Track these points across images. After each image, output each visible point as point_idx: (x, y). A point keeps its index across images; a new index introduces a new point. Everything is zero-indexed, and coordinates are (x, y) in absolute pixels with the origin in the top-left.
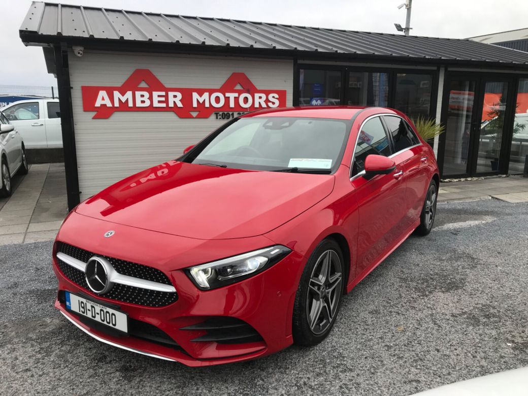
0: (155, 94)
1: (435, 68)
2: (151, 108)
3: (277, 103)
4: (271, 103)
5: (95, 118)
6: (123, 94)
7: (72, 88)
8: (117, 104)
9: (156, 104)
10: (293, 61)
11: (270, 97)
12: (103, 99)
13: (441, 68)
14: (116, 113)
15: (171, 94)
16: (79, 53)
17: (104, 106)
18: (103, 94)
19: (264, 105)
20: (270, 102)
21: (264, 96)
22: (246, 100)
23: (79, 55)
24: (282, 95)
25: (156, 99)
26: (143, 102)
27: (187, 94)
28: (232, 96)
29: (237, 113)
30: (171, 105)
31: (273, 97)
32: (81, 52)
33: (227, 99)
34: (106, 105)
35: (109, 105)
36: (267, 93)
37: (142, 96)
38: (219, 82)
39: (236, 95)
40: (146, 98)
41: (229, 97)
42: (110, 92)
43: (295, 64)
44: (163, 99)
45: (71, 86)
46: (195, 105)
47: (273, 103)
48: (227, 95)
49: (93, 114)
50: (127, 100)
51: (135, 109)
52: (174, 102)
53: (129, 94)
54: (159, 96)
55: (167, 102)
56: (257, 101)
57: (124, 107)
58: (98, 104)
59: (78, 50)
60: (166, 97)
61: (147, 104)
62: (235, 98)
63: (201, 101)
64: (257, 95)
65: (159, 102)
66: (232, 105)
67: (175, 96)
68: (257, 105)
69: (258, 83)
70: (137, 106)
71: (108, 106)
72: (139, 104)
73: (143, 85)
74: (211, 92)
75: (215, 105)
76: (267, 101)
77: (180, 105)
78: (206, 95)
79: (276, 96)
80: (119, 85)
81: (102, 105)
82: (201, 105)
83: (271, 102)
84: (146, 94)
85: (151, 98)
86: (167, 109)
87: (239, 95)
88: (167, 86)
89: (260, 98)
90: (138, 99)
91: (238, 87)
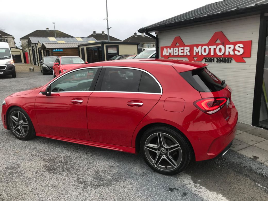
0: (180, 48)
2: (178, 56)
3: (242, 51)
6: (170, 50)
8: (168, 54)
9: (180, 54)
10: (260, 15)
11: (237, 47)
15: (185, 48)
17: (165, 55)
18: (165, 49)
19: (232, 53)
20: (237, 50)
24: (247, 45)
25: (180, 51)
27: (191, 47)
28: (212, 47)
29: (216, 58)
30: (185, 54)
31: (239, 47)
33: (210, 50)
39: (215, 47)
40: (177, 51)
41: (211, 48)
43: (262, 17)
44: (182, 51)
46: (195, 54)
47: (239, 51)
48: (210, 47)
50: (171, 52)
51: (173, 56)
52: (186, 52)
53: (172, 49)
56: (227, 50)
60: (184, 50)
61: (177, 54)
63: (197, 52)
64: (228, 46)
66: (212, 53)
68: (227, 53)
72: (175, 54)
74: (202, 45)
75: (203, 53)
76: (234, 50)
78: (200, 47)
79: (241, 46)
80: (170, 45)
82: (197, 54)
86: (183, 56)
87: (217, 47)
88: (186, 44)
89: (230, 48)
90: (175, 51)
91: (218, 41)
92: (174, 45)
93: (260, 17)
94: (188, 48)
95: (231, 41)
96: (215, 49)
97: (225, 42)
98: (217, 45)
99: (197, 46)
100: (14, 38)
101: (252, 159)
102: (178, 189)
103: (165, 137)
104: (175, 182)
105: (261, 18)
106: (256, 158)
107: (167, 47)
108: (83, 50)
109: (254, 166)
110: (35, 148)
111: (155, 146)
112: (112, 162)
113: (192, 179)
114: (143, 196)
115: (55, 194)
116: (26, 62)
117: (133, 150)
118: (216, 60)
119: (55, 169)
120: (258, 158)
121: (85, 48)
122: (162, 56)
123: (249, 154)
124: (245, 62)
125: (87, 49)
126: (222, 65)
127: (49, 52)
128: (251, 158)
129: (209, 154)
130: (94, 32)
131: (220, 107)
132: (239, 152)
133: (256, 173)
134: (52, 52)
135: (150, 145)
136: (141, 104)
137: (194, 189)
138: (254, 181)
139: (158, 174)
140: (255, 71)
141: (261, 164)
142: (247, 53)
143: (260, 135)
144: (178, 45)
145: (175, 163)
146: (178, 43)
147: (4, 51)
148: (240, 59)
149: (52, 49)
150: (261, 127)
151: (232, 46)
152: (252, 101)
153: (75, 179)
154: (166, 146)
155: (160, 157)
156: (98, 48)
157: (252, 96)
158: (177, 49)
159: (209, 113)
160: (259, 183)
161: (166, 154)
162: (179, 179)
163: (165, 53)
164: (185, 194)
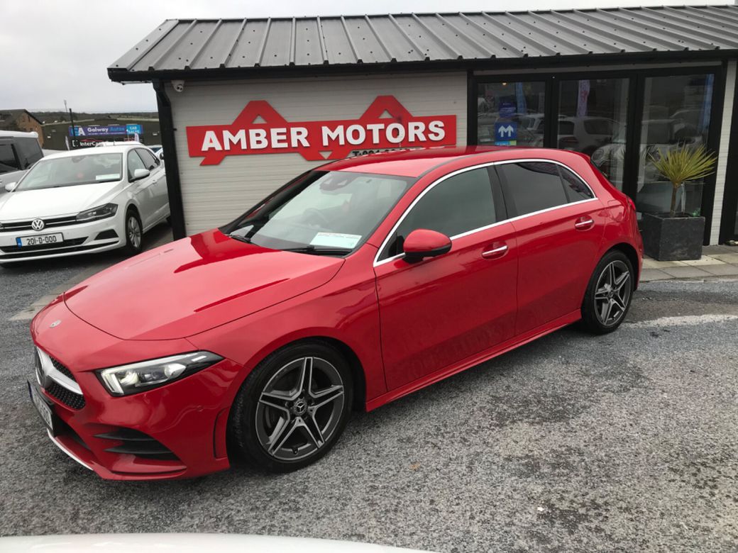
0: (274, 131)
1: (719, 63)
2: (269, 150)
3: (442, 134)
4: (433, 135)
5: (203, 164)
6: (234, 134)
7: (176, 130)
8: (227, 147)
9: (275, 145)
10: (466, 73)
11: (432, 126)
12: (211, 141)
13: (729, 63)
14: (227, 157)
15: (294, 131)
16: (178, 88)
17: (212, 149)
18: (210, 135)
19: (422, 138)
21: (422, 126)
22: (396, 133)
23: (179, 91)
24: (449, 123)
25: (275, 138)
26: (259, 142)
27: (314, 130)
28: (375, 128)
30: (294, 144)
32: (180, 87)
33: (369, 133)
34: (214, 148)
35: (219, 148)
36: (427, 121)
37: (258, 135)
38: (358, 111)
39: (382, 126)
40: (262, 138)
41: (371, 130)
42: (218, 131)
43: (470, 76)
44: (284, 137)
45: (175, 127)
46: (326, 143)
47: (437, 134)
48: (369, 127)
49: (201, 159)
50: (240, 140)
51: (250, 151)
52: (298, 140)
53: (241, 134)
54: (278, 134)
55: (288, 140)
56: (412, 132)
57: (236, 150)
58: (205, 148)
59: (178, 85)
60: (288, 134)
61: (264, 144)
62: (380, 130)
63: (333, 138)
64: (411, 125)
65: (279, 141)
66: (376, 140)
67: (299, 133)
68: (412, 139)
69: (413, 107)
70: (252, 147)
71: (217, 149)
72: (254, 146)
73: (259, 120)
74: (346, 124)
75: (352, 141)
76: (427, 132)
77: (305, 144)
78: (340, 129)
79: (441, 124)
80: (230, 123)
81: (209, 148)
82: (334, 143)
83: (432, 132)
84: (263, 133)
85: (268, 137)
86: (290, 150)
87: (386, 127)
88: (290, 120)
89: (417, 128)
90: (253, 139)
91: (386, 115)
93: (466, 77)
95: (414, 115)
96: (382, 132)
97: (404, 118)
98: (387, 123)
99: (333, 126)
105: (468, 78)
107: (216, 128)
154: (616, 282)
161: (614, 296)
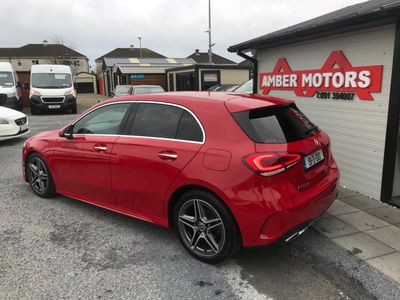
0: (285, 76)
3: (368, 81)
4: (361, 83)
5: (263, 93)
6: (272, 78)
8: (269, 85)
9: (285, 85)
11: (361, 74)
14: (270, 91)
15: (292, 76)
18: (265, 77)
19: (354, 85)
20: (361, 81)
22: (338, 80)
24: (376, 73)
25: (285, 80)
26: (279, 83)
28: (327, 75)
29: (332, 93)
30: (291, 85)
31: (364, 75)
33: (324, 78)
37: (279, 78)
39: (330, 74)
40: (280, 81)
44: (287, 80)
46: (303, 85)
47: (364, 83)
48: (324, 75)
50: (273, 81)
51: (276, 88)
52: (293, 83)
53: (274, 76)
54: (286, 78)
55: (289, 82)
56: (348, 79)
58: (263, 84)
60: (288, 78)
61: (281, 85)
62: (329, 77)
64: (348, 74)
65: (286, 83)
66: (327, 85)
67: (293, 78)
68: (347, 85)
70: (276, 86)
71: (266, 86)
74: (314, 72)
75: (315, 84)
76: (357, 80)
78: (310, 75)
79: (367, 73)
80: (271, 71)
82: (307, 85)
85: (282, 80)
86: (289, 89)
87: (333, 74)
88: (293, 69)
89: (351, 76)
90: (278, 80)
91: (336, 66)
92: (277, 72)
93: (395, 29)
94: (295, 76)
95: (354, 65)
96: (331, 78)
97: (345, 67)
98: (334, 72)
99: (307, 73)
100: (87, 60)
101: (350, 253)
102: (211, 285)
103: (205, 207)
104: (214, 273)
106: (357, 251)
107: (267, 74)
108: (171, 76)
109: (347, 264)
110: (52, 209)
111: (191, 218)
112: (140, 238)
113: (242, 273)
114: (158, 287)
115: (45, 272)
116: (99, 92)
117: (165, 222)
118: (332, 96)
119: (63, 239)
120: (361, 252)
121: (174, 73)
122: (261, 88)
123: (348, 244)
124: (372, 99)
125: (177, 75)
126: (341, 103)
127: (126, 79)
128: (349, 251)
129: (263, 237)
130: (197, 51)
131: (285, 167)
132: (335, 240)
133: (345, 274)
134: (130, 79)
135: (185, 217)
136: (175, 156)
137: (236, 287)
138: (337, 286)
139: (194, 260)
140: (387, 115)
141: (360, 261)
142: (375, 85)
143: (385, 218)
144: (282, 70)
145: (217, 246)
146: (283, 68)
147: (63, 77)
148: (366, 94)
149: (130, 75)
150: (394, 205)
151: (354, 74)
152: (381, 163)
153: (81, 255)
154: (204, 220)
155: (197, 235)
156: (191, 74)
157: (382, 154)
158: (280, 76)
159: (265, 174)
160: (343, 290)
161: (205, 232)
162: (222, 271)
163: (266, 82)
164: (218, 293)
